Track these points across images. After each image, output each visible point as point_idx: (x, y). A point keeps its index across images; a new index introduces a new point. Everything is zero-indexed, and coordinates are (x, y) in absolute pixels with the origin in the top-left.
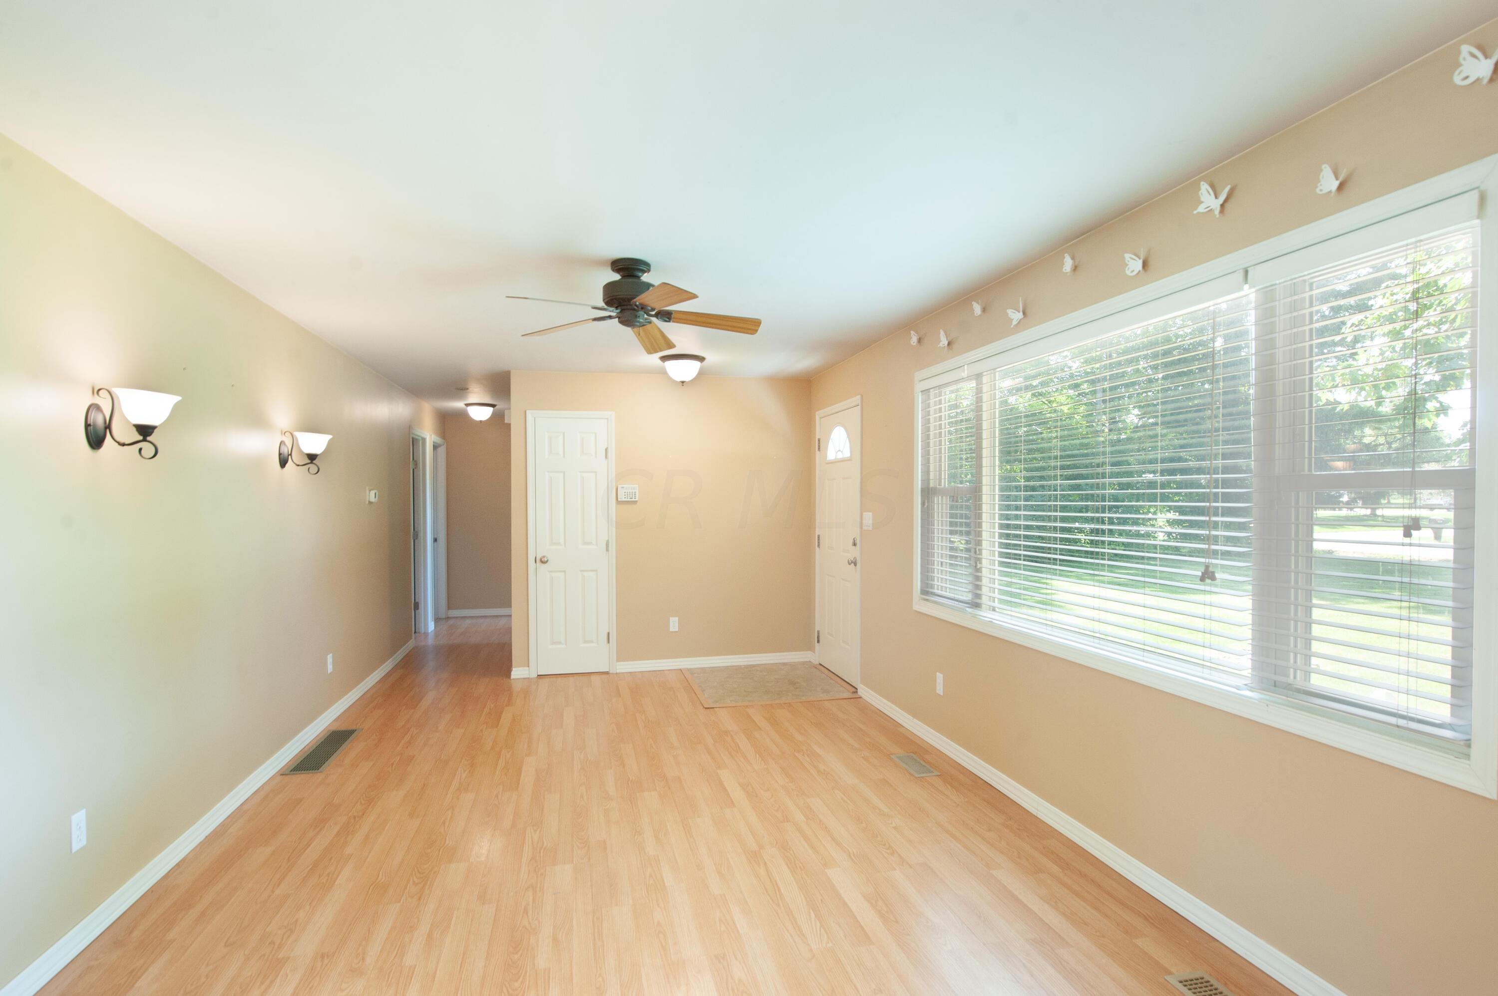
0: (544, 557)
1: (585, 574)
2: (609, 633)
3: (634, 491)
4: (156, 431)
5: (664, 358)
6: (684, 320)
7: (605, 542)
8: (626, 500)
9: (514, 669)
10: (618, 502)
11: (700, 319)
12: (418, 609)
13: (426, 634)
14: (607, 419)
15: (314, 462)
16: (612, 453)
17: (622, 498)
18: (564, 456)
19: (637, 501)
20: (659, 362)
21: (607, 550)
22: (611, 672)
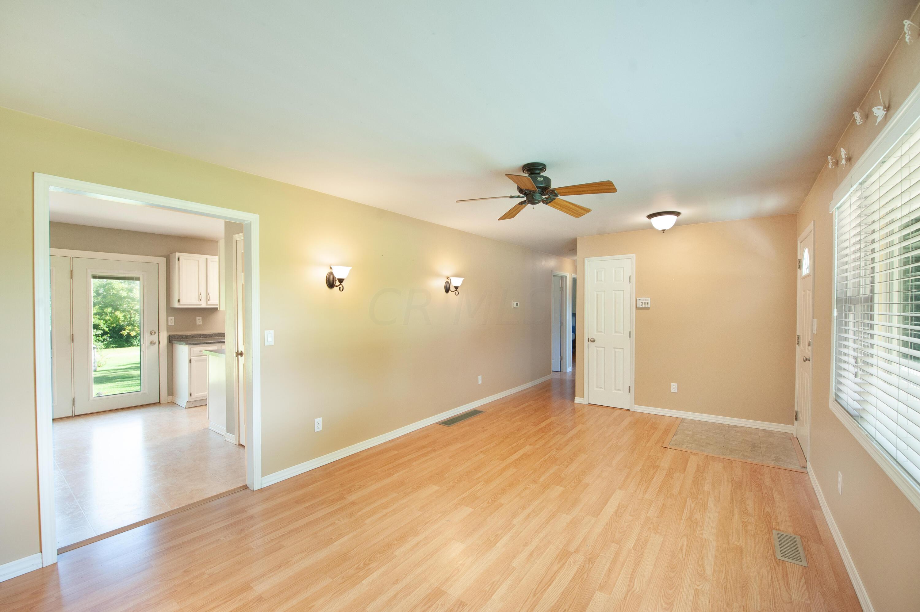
0: (593, 338)
1: (617, 350)
2: (630, 387)
3: (647, 302)
4: (344, 280)
5: (650, 216)
6: (564, 193)
7: (629, 332)
8: (642, 307)
9: (576, 397)
10: (637, 309)
11: (573, 190)
12: (562, 360)
13: (566, 373)
14: (631, 258)
15: (457, 290)
16: (634, 279)
17: (639, 306)
18: (605, 283)
19: (649, 308)
20: (647, 219)
21: (630, 336)
22: (631, 410)
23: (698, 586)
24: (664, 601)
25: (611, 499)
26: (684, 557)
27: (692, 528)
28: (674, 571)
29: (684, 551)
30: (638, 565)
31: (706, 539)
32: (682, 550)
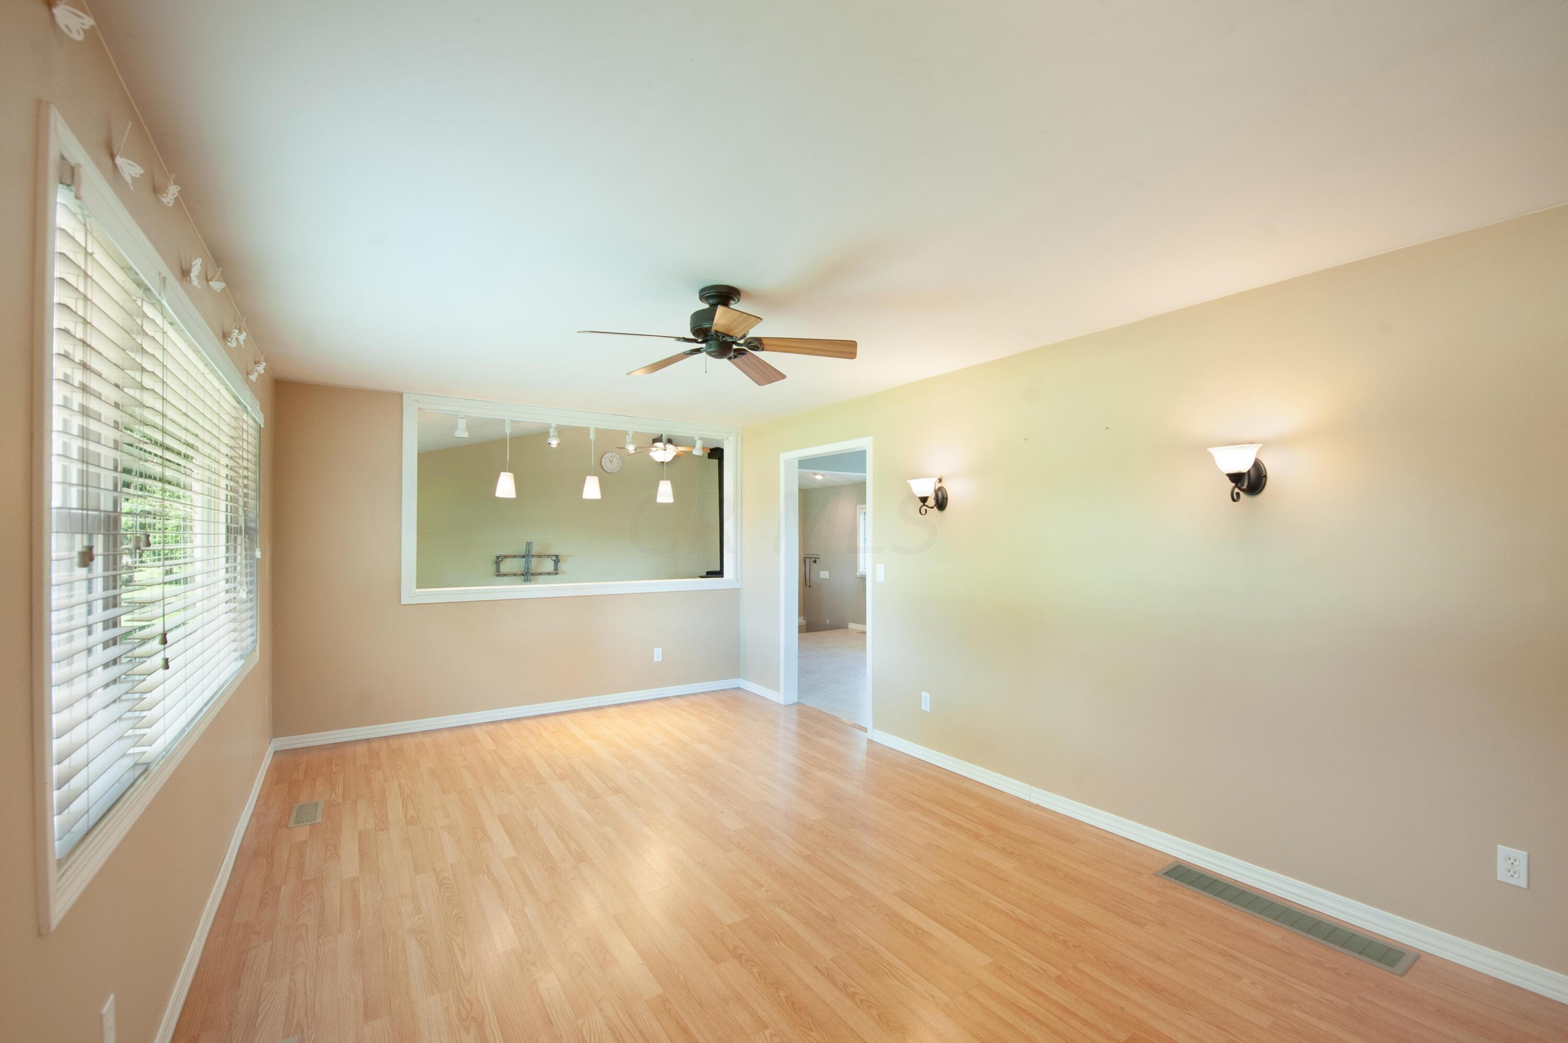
23: (420, 918)
24: (449, 884)
25: (641, 962)
26: (453, 941)
27: (465, 1001)
28: (455, 916)
29: (457, 950)
30: (500, 897)
31: (433, 994)
32: (460, 949)
